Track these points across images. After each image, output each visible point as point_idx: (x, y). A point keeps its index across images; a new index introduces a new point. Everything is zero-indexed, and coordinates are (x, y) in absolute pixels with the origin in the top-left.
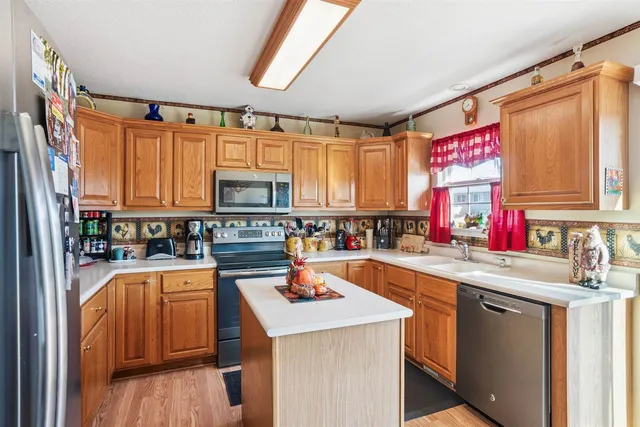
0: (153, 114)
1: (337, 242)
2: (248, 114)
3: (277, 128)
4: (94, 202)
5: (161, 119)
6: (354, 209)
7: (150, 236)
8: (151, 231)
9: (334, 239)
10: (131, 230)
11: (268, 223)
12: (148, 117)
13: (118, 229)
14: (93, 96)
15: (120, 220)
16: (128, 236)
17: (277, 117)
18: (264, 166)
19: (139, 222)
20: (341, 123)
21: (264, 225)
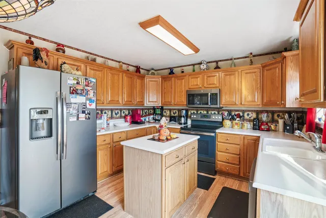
0: (172, 73)
1: (254, 125)
2: (203, 64)
3: (217, 67)
4: (152, 103)
5: (174, 73)
6: (260, 106)
7: (173, 115)
8: (174, 113)
9: (252, 123)
10: (168, 112)
11: (216, 113)
12: (170, 74)
13: (165, 112)
14: (156, 70)
15: (166, 109)
16: (167, 115)
17: (217, 62)
18: (208, 86)
19: (170, 110)
20: (254, 56)
21: (215, 113)
